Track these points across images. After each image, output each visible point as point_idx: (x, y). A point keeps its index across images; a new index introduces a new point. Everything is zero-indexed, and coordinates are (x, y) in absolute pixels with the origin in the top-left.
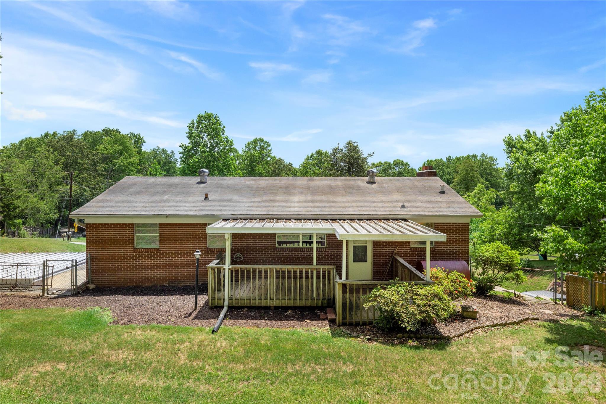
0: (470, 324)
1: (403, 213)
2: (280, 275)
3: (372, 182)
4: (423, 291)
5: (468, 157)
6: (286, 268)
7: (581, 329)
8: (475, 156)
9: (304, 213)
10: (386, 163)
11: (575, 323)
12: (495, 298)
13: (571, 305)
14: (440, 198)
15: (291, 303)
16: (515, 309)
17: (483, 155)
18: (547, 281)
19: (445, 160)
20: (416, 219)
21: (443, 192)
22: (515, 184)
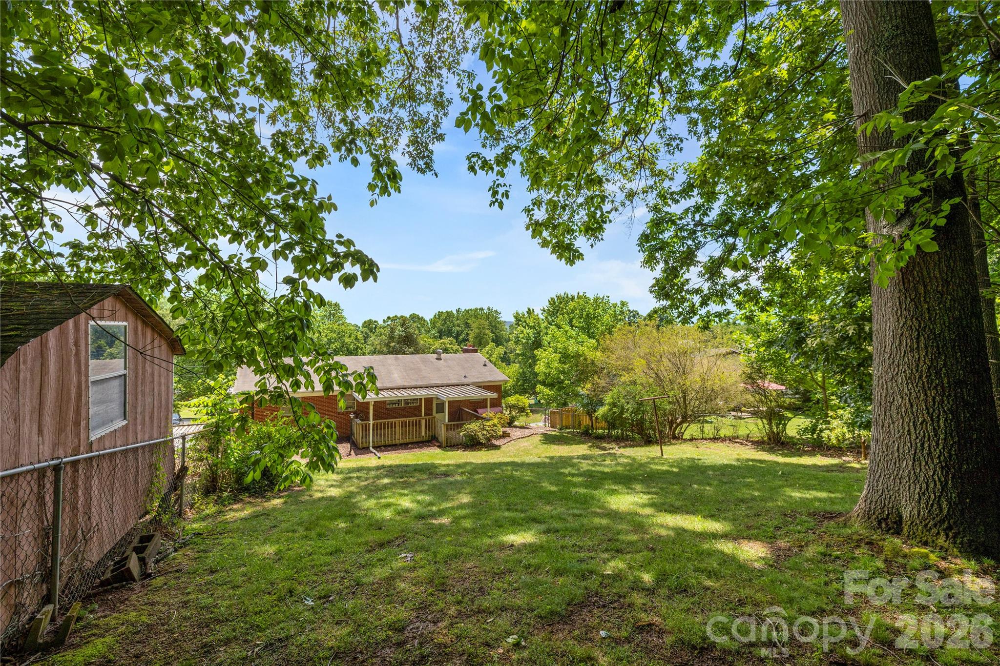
0: (506, 440)
1: (466, 381)
2: (404, 425)
3: (439, 359)
4: (488, 424)
5: (476, 309)
6: (407, 419)
7: (555, 435)
8: (482, 309)
9: (406, 384)
10: (402, 317)
11: (553, 433)
12: (516, 427)
13: (552, 427)
14: (484, 369)
15: (411, 440)
16: (527, 430)
17: (489, 308)
18: (540, 417)
19: (455, 312)
20: (474, 384)
21: (485, 365)
22: (520, 347)
